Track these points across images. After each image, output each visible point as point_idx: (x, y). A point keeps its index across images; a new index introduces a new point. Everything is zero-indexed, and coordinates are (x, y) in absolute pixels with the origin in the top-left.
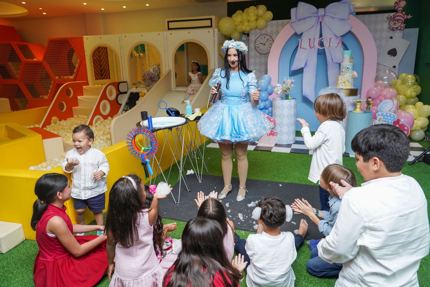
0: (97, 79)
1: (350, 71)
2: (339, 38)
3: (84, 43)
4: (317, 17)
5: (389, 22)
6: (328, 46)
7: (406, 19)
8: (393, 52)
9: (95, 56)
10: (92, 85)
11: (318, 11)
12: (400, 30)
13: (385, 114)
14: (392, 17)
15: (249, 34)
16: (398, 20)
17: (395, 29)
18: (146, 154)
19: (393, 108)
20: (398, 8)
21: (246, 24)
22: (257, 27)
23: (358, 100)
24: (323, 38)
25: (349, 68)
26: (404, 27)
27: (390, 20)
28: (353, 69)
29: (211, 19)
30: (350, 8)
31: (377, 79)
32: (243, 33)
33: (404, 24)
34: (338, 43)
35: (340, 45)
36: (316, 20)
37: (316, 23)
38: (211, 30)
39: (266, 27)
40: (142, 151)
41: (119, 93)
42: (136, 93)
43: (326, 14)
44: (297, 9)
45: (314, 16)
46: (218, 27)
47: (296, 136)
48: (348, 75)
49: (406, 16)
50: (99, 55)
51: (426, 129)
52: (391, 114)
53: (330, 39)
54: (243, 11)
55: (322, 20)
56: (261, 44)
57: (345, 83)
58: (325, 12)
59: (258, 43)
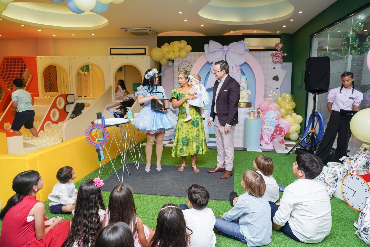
0: (46, 91)
1: (246, 90)
2: (239, 67)
3: (37, 62)
4: (223, 51)
5: (273, 57)
6: (231, 72)
7: (283, 56)
8: (276, 78)
9: (46, 73)
10: (42, 96)
11: (223, 47)
12: (280, 63)
13: (270, 121)
14: (274, 54)
15: (174, 61)
16: (278, 56)
17: (276, 62)
18: (100, 144)
19: (275, 117)
20: (277, 49)
21: (172, 53)
22: (180, 56)
23: (251, 110)
25: (245, 88)
26: (282, 61)
27: (273, 56)
28: (248, 89)
29: (145, 49)
30: (245, 46)
31: (265, 96)
32: (170, 60)
33: (282, 59)
35: (239, 71)
36: (223, 53)
37: (222, 56)
38: (145, 56)
39: (187, 56)
40: (96, 141)
41: (67, 103)
42: (81, 103)
43: (229, 49)
44: (208, 45)
45: (221, 51)
46: (150, 54)
47: (209, 138)
48: (244, 92)
49: (283, 54)
50: (49, 72)
51: (299, 132)
52: (274, 121)
53: (232, 67)
54: (169, 44)
55: (226, 53)
56: (183, 68)
57: (243, 98)
58: (228, 48)
59: (181, 68)
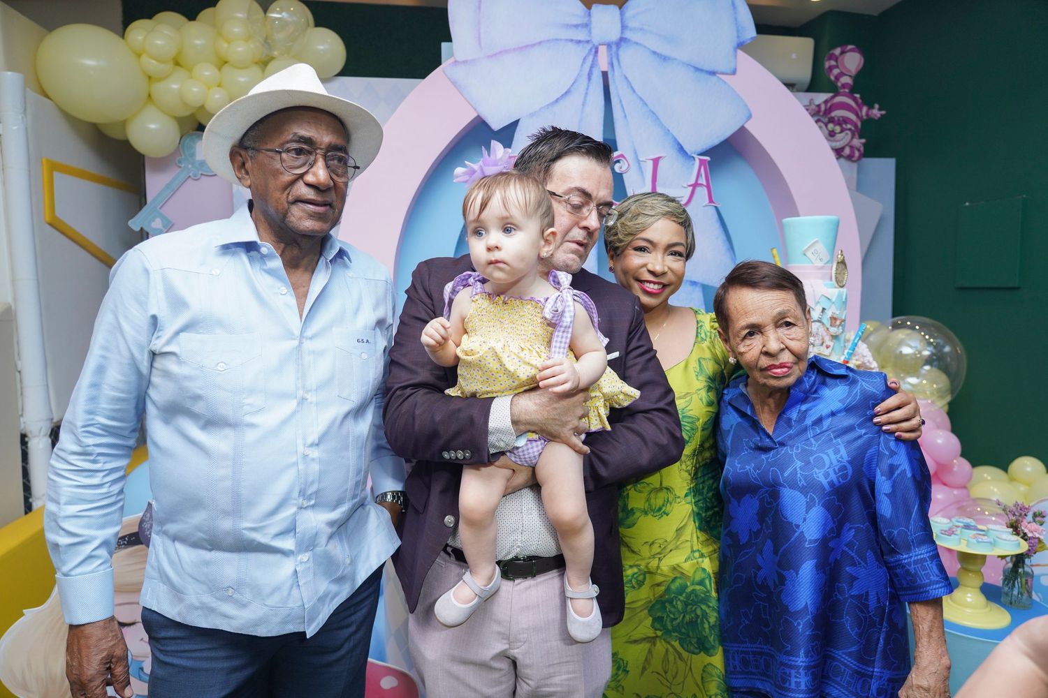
2: (697, 163)
4: (589, 47)
5: (814, 126)
7: (866, 120)
11: (590, 15)
12: (849, 158)
14: (823, 108)
16: (842, 122)
20: (837, 78)
24: (622, 156)
26: (862, 149)
27: (817, 118)
30: (736, 19)
33: (861, 137)
34: (695, 186)
35: (704, 194)
36: (585, 59)
37: (584, 80)
43: (628, 35)
45: (572, 40)
49: (865, 109)
53: (656, 161)
55: (612, 65)
58: (624, 27)
